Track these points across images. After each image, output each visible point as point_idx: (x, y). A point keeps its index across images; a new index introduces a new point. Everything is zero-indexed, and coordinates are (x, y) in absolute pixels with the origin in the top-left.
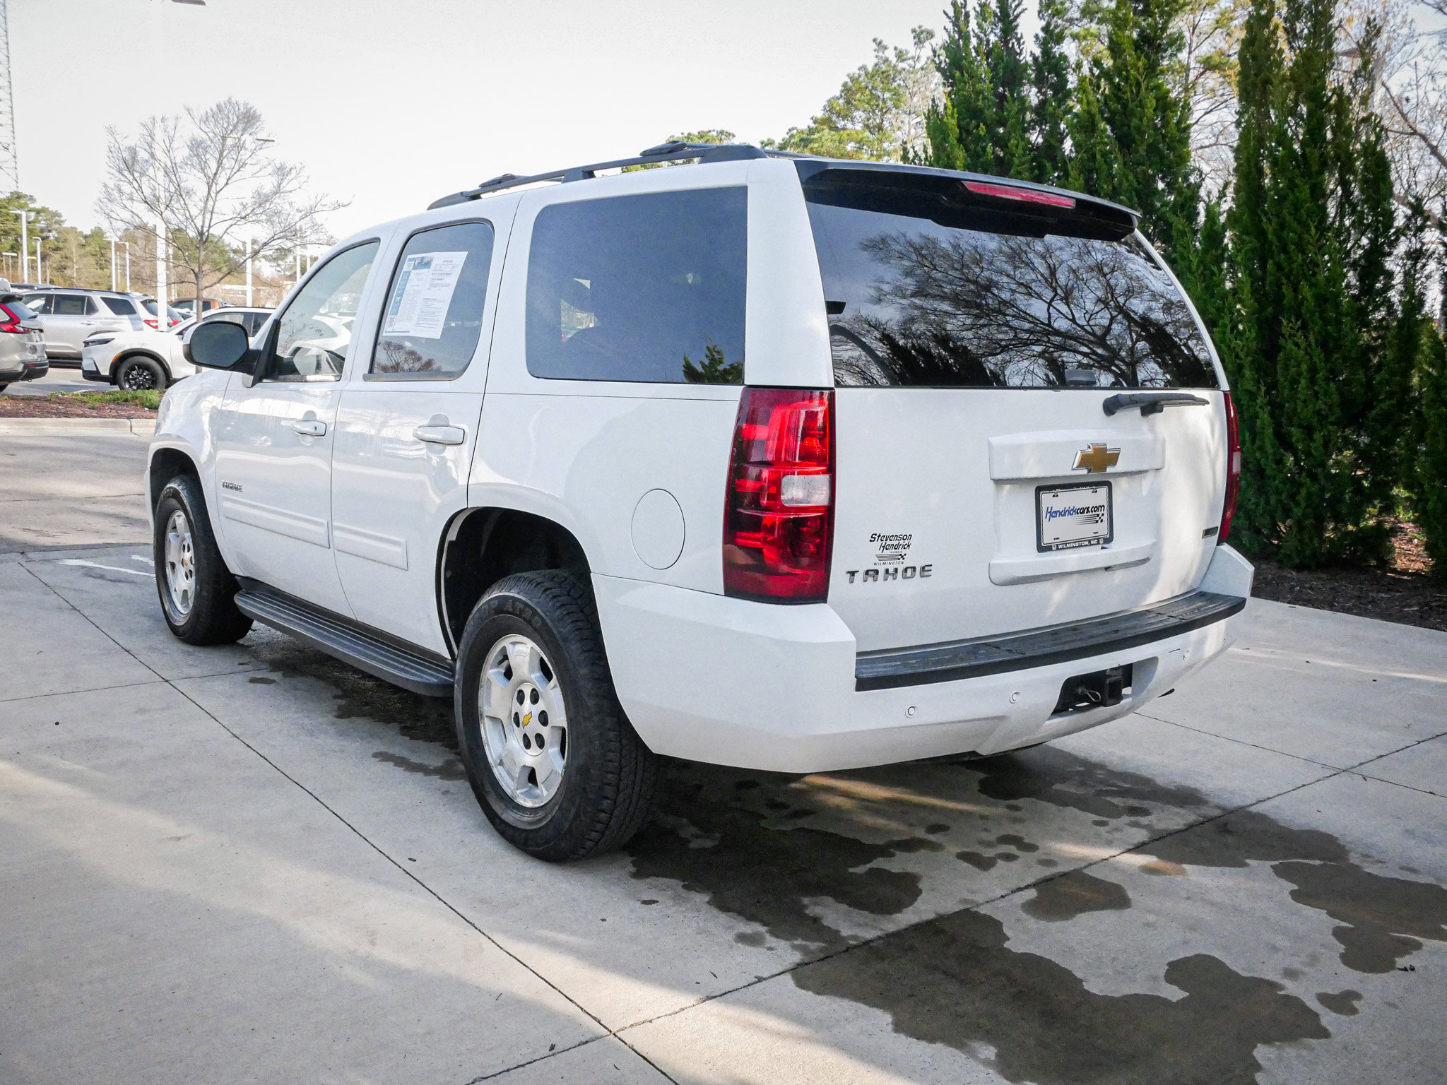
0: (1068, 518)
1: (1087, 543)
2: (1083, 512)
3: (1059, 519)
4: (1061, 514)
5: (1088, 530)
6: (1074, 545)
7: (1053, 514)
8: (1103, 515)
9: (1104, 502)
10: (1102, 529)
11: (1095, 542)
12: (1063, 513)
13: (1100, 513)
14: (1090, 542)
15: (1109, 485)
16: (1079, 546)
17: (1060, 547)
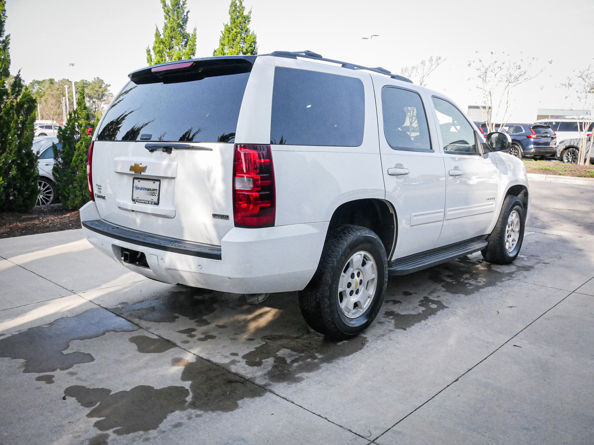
0: (142, 191)
1: (147, 202)
2: (148, 190)
3: (139, 191)
4: (140, 189)
5: (150, 198)
6: (143, 202)
7: (137, 188)
8: (156, 193)
9: (158, 188)
10: (155, 199)
11: (151, 203)
12: (141, 189)
13: (155, 192)
14: (149, 202)
15: (160, 181)
16: (144, 203)
17: (138, 201)
